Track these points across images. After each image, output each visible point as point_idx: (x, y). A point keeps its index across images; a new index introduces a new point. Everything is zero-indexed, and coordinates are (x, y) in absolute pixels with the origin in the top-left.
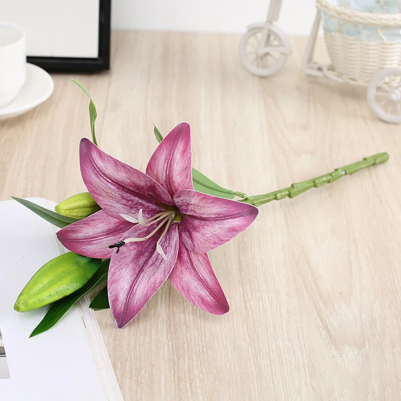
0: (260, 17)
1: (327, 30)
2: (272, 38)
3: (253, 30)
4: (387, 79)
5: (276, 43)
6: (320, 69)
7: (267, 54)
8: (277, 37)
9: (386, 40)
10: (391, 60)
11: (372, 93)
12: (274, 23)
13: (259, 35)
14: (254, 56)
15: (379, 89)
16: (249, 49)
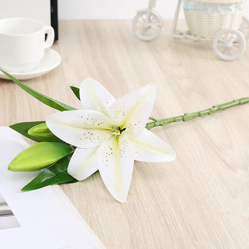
0: (144, 6)
1: (186, 10)
2: (152, 17)
3: (140, 14)
4: (223, 36)
5: (154, 20)
6: (181, 34)
7: (149, 27)
8: (155, 17)
9: (222, 13)
10: (226, 24)
11: (215, 45)
12: (153, 9)
13: (144, 17)
14: (142, 29)
15: (219, 42)
16: (138, 25)
